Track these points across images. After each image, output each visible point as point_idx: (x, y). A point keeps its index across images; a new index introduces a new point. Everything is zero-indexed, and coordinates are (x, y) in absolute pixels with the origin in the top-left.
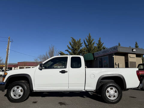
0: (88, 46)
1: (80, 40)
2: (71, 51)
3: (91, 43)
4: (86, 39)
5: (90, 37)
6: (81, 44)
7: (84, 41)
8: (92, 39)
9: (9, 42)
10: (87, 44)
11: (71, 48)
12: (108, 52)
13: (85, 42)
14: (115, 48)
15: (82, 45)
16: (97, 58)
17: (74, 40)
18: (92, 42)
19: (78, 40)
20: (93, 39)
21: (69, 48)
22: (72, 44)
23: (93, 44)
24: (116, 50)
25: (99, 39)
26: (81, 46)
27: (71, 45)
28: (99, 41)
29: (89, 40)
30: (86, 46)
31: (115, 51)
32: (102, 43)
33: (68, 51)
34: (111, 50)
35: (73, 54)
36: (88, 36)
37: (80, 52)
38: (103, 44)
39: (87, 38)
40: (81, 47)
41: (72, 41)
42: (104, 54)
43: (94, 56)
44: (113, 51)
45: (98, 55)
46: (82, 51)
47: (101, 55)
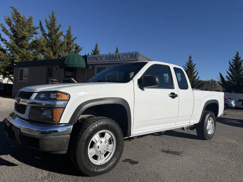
0: (49, 36)
2: (11, 38)
4: (46, 21)
5: (53, 19)
6: (35, 29)
7: (41, 24)
8: (58, 25)
10: (47, 31)
11: (10, 32)
12: (119, 60)
16: (93, 66)
17: (17, 14)
18: (58, 29)
21: (4, 30)
22: (13, 23)
24: (135, 59)
26: (35, 33)
27: (10, 24)
28: (69, 32)
30: (44, 35)
34: (125, 57)
36: (51, 16)
37: (34, 46)
38: (75, 38)
40: (34, 35)
41: (13, 16)
42: (111, 61)
43: (88, 62)
44: (129, 60)
45: (98, 61)
46: (38, 44)
47: (104, 61)
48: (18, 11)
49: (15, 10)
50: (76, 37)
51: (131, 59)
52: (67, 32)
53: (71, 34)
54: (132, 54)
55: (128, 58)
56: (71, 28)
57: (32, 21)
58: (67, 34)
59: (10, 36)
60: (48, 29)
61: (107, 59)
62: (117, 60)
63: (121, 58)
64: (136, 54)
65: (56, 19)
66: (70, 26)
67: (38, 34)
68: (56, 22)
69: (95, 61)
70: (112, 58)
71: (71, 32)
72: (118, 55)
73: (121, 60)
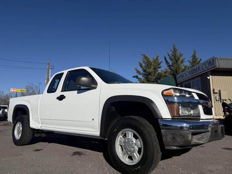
0: (173, 66)
1: (157, 58)
3: (177, 61)
4: (169, 55)
5: (175, 50)
6: (159, 64)
7: (165, 58)
8: (178, 54)
9: (49, 69)
10: (171, 64)
11: (142, 72)
12: (199, 71)
13: (166, 61)
14: (211, 62)
15: (161, 65)
16: (181, 84)
17: (146, 58)
19: (155, 58)
20: (180, 54)
21: (138, 72)
22: (143, 65)
23: (182, 61)
24: (213, 66)
25: (193, 53)
26: (159, 68)
27: (141, 66)
28: (194, 56)
29: (175, 56)
30: (169, 66)
31: (211, 68)
32: (199, 60)
33: (137, 77)
34: (204, 67)
35: (145, 81)
36: (172, 49)
37: (158, 78)
39: (171, 53)
41: (143, 60)
42: (193, 75)
43: (177, 81)
44: (208, 68)
45: (184, 78)
46: (160, 76)
47: (188, 77)
48: (146, 55)
49: (144, 56)
50: (201, 59)
51: (209, 67)
52: (192, 57)
53: (197, 58)
54: (210, 61)
55: (207, 66)
56: (196, 52)
57: (158, 59)
58: (192, 59)
59: (142, 75)
60: (171, 61)
61: (190, 74)
62: (198, 73)
63: (201, 69)
64: (213, 59)
65: (177, 50)
66: (195, 51)
67: (161, 67)
68: (177, 52)
69: (182, 79)
70: (193, 72)
71: (196, 56)
72: (198, 67)
73: (201, 71)
